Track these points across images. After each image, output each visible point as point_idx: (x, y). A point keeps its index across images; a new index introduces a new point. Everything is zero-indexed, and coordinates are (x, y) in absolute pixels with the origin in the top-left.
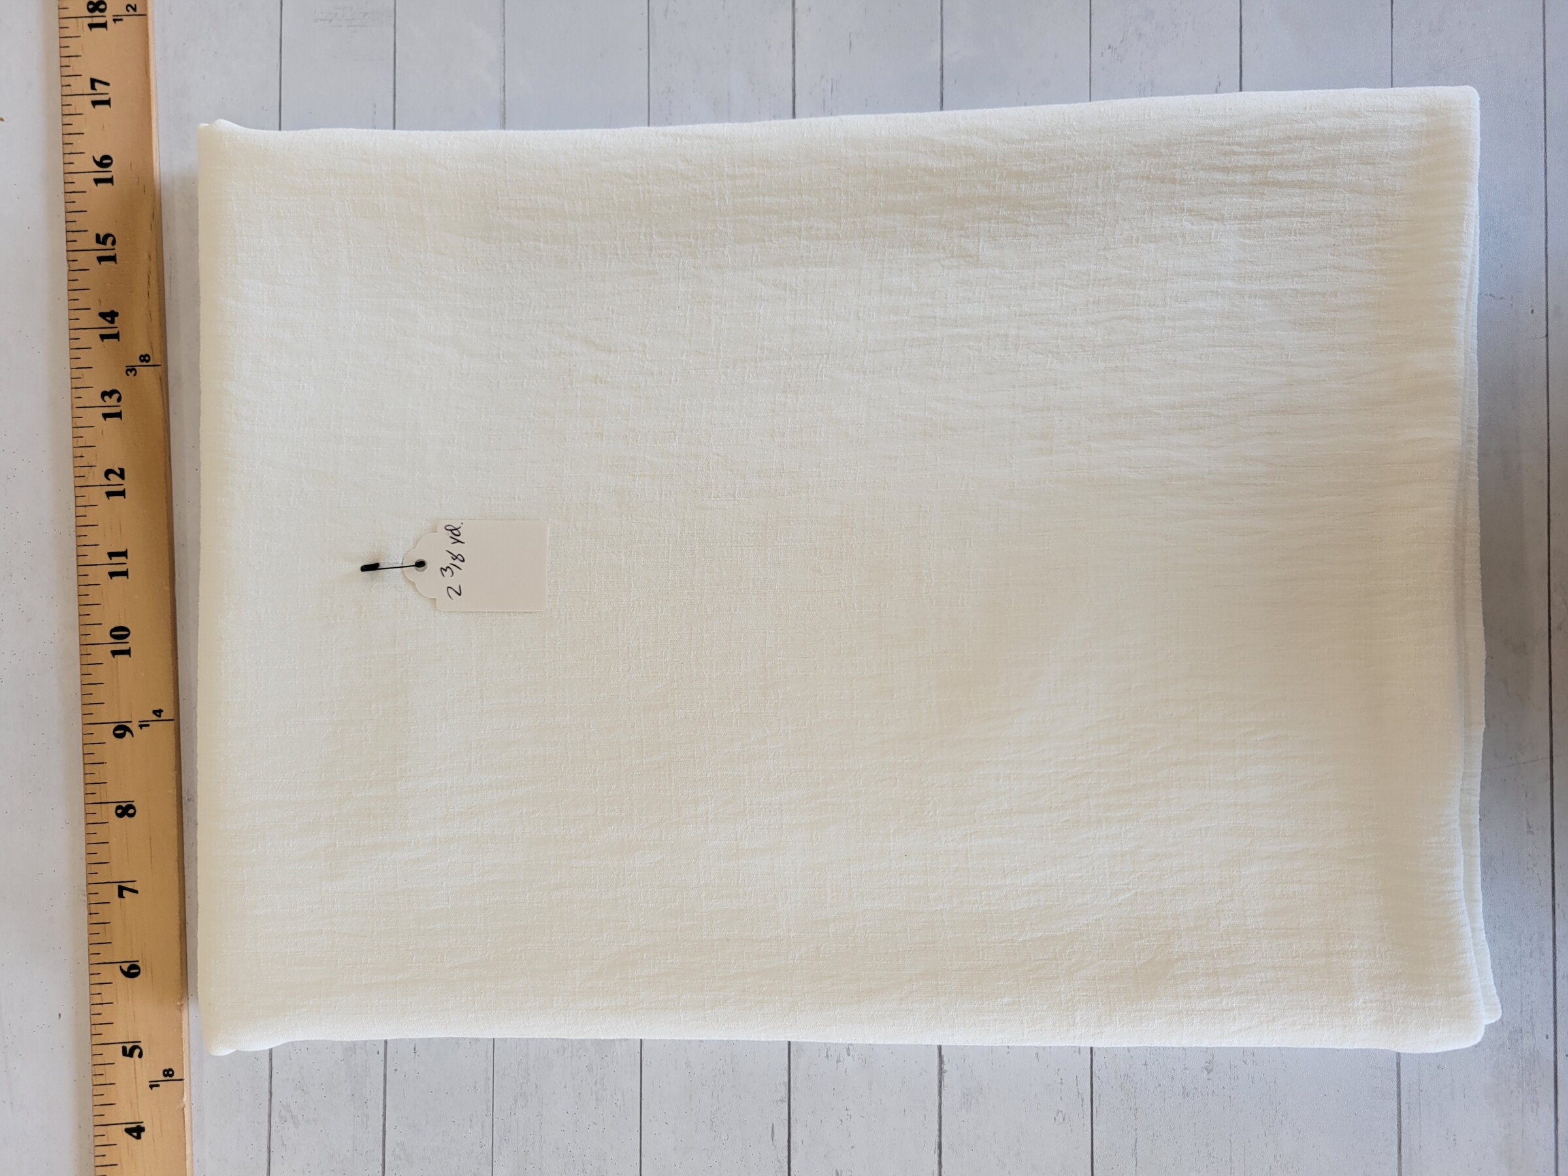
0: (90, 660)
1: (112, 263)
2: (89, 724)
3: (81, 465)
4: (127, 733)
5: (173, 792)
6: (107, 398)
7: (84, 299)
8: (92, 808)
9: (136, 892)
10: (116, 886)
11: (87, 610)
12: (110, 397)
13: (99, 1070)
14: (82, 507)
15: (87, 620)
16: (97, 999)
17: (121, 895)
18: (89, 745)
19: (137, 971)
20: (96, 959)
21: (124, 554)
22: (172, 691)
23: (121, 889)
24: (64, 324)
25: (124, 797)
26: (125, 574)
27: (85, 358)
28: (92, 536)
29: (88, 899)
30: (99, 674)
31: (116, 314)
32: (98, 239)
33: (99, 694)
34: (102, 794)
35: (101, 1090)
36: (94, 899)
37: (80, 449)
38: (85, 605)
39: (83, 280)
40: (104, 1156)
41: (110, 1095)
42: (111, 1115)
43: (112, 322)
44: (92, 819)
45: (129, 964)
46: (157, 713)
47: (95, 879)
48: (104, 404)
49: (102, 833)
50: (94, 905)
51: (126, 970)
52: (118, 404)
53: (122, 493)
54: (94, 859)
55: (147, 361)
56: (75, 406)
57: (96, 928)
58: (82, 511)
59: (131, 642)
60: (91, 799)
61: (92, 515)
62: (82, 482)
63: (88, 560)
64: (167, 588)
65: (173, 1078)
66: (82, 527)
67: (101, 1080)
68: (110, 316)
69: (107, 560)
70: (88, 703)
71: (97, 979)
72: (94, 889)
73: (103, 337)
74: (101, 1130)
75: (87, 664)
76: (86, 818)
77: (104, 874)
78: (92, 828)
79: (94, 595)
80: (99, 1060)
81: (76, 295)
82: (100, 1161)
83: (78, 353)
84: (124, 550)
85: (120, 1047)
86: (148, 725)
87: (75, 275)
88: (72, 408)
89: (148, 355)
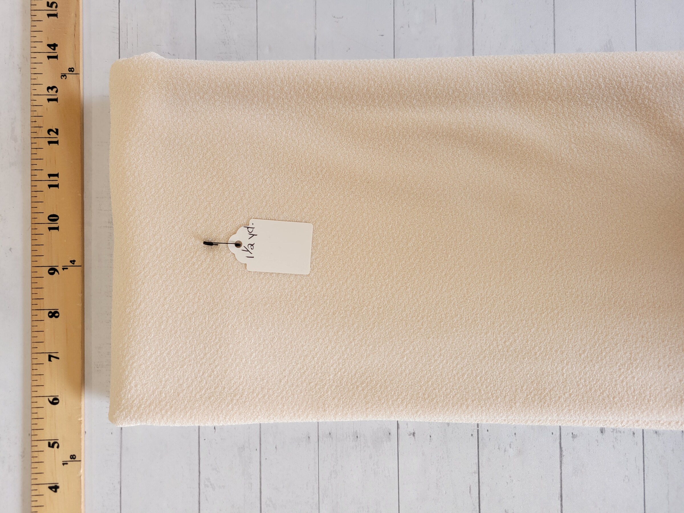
3: (35, 127)
7: (39, 37)
11: (35, 205)
15: (36, 210)
16: (35, 416)
18: (35, 278)
21: (57, 175)
22: (81, 251)
26: (57, 186)
29: (32, 361)
32: (48, 5)
33: (41, 250)
37: (35, 117)
39: (39, 26)
40: (36, 501)
41: (41, 468)
44: (35, 318)
46: (73, 262)
47: (35, 350)
49: (40, 326)
53: (57, 142)
54: (36, 340)
56: (33, 94)
58: (34, 151)
59: (59, 223)
60: (35, 307)
62: (35, 135)
64: (80, 195)
66: (34, 159)
69: (48, 178)
70: (35, 255)
76: (32, 318)
77: (41, 348)
86: (67, 268)
87: (34, 23)
88: (31, 95)
89: (73, 68)
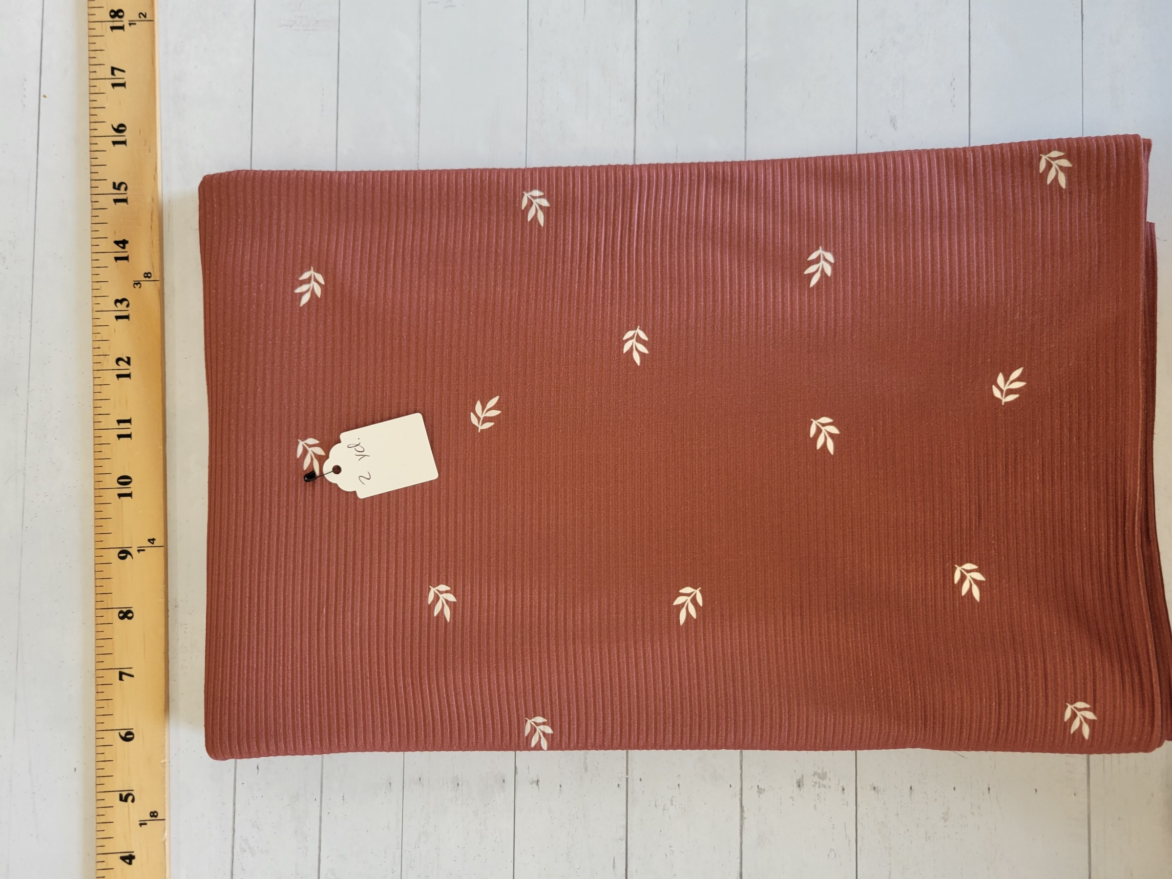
0: (101, 500)
1: (124, 205)
2: (100, 548)
3: (98, 354)
4: (129, 556)
5: (162, 600)
6: (118, 304)
7: (103, 231)
8: (100, 613)
9: (132, 676)
11: (100, 463)
12: (121, 304)
13: (102, 811)
14: (98, 386)
15: (100, 470)
16: (101, 757)
17: (121, 679)
18: (100, 565)
19: (131, 736)
20: (100, 727)
21: (129, 421)
22: (163, 525)
23: (121, 674)
24: (88, 249)
25: (125, 604)
26: (129, 436)
27: (103, 274)
28: (105, 407)
29: (96, 681)
30: (109, 511)
31: (127, 242)
32: (114, 187)
33: (108, 526)
34: (110, 602)
35: (103, 827)
36: (100, 681)
37: (98, 342)
38: (99, 459)
39: (103, 216)
41: (109, 830)
42: (110, 846)
43: (124, 248)
44: (100, 621)
46: (152, 541)
47: (101, 666)
48: (117, 309)
49: (108, 631)
50: (100, 685)
51: (123, 735)
52: (127, 309)
53: (128, 376)
54: (102, 651)
55: (149, 277)
56: (94, 310)
57: (101, 704)
58: (98, 389)
59: (132, 488)
60: (100, 605)
61: (106, 392)
62: (98, 367)
63: (102, 426)
64: (161, 447)
65: (158, 818)
66: (98, 400)
67: (103, 819)
68: (123, 243)
69: (116, 425)
70: (100, 533)
71: (101, 742)
72: (101, 673)
73: (117, 259)
74: (102, 858)
75: (99, 504)
76: (96, 620)
77: (108, 662)
78: (100, 628)
79: (106, 451)
80: (102, 804)
81: (97, 227)
83: (97, 271)
84: (128, 418)
85: (118, 793)
86: (144, 550)
87: (96, 213)
88: (92, 312)
89: (150, 273)
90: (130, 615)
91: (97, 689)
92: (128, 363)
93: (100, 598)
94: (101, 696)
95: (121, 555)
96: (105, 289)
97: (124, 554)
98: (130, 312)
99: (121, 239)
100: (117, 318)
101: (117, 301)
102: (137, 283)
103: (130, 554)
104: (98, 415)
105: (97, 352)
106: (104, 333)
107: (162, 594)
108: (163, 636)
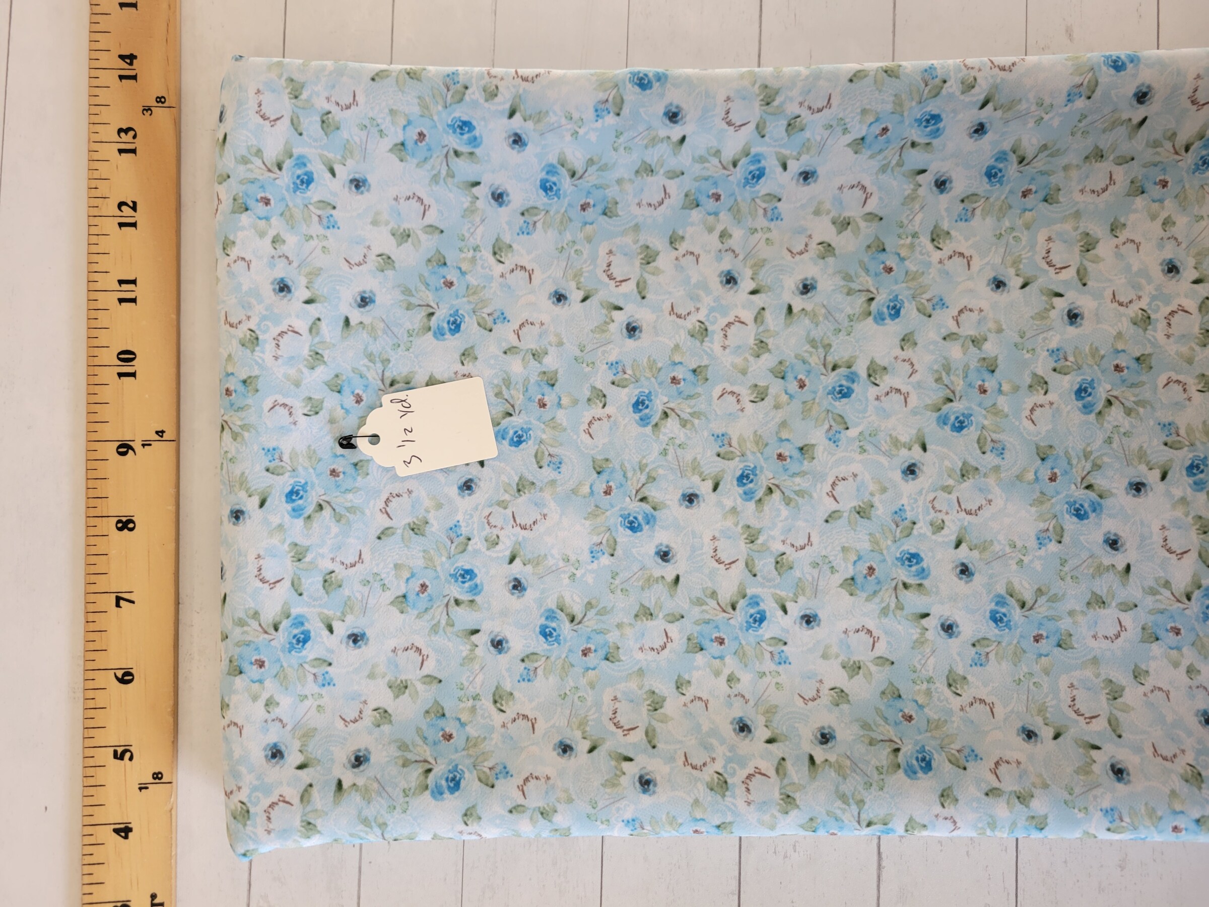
0: (96, 380)
1: (134, 9)
2: (93, 441)
4: (130, 451)
5: (172, 508)
6: (122, 134)
8: (92, 521)
9: (133, 602)
10: (113, 596)
12: (126, 134)
13: (90, 772)
14: (94, 235)
17: (118, 605)
19: (130, 678)
20: (91, 665)
23: (118, 599)
24: (85, 63)
25: (125, 511)
27: (104, 96)
28: (104, 263)
30: (105, 394)
31: (135, 57)
34: (103, 508)
35: (92, 791)
36: (91, 608)
38: (93, 328)
42: (100, 816)
43: (131, 64)
45: (123, 671)
48: (119, 140)
50: (91, 613)
51: (120, 676)
52: (132, 141)
55: (163, 103)
57: (92, 636)
61: (104, 244)
63: (98, 286)
65: (162, 781)
67: (91, 781)
68: (130, 58)
71: (91, 684)
72: (92, 598)
73: (121, 77)
74: (90, 830)
75: (93, 384)
78: (92, 541)
80: (91, 762)
81: (98, 36)
82: (88, 860)
83: (97, 91)
84: (133, 278)
85: (112, 749)
90: (131, 525)
91: (86, 617)
92: (134, 208)
93: (92, 503)
94: (92, 627)
95: (121, 450)
96: (105, 115)
97: (124, 448)
98: (138, 144)
99: (128, 54)
100: (121, 151)
101: (120, 131)
102: (147, 109)
103: (133, 450)
104: (93, 272)
105: (94, 193)
106: (104, 169)
107: (172, 501)
108: (173, 553)
